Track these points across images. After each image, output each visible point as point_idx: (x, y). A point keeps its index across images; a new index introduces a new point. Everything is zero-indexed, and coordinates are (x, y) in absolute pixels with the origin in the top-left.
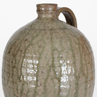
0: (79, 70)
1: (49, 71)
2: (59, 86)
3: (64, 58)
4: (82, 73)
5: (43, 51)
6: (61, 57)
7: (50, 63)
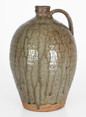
0: (42, 53)
1: (21, 52)
2: (26, 63)
3: (31, 44)
4: (44, 57)
5: (21, 37)
6: (30, 43)
7: (22, 46)
